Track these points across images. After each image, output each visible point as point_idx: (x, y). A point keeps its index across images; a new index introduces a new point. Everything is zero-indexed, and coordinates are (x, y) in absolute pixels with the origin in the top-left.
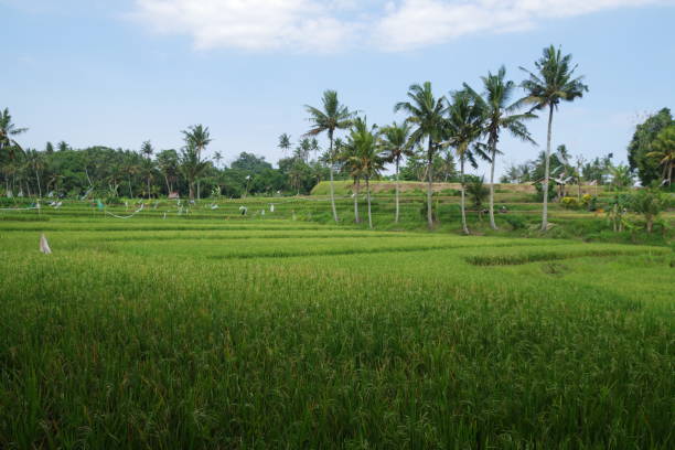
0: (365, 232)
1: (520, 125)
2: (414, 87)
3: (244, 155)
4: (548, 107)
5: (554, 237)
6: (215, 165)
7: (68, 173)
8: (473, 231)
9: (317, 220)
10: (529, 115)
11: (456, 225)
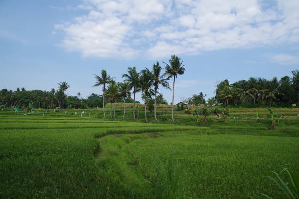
0: (113, 122)
1: (166, 83)
2: (129, 69)
3: (93, 94)
4: (173, 76)
5: (176, 124)
6: (78, 97)
7: (23, 99)
8: (149, 122)
9: (99, 117)
10: (168, 79)
11: (143, 119)
